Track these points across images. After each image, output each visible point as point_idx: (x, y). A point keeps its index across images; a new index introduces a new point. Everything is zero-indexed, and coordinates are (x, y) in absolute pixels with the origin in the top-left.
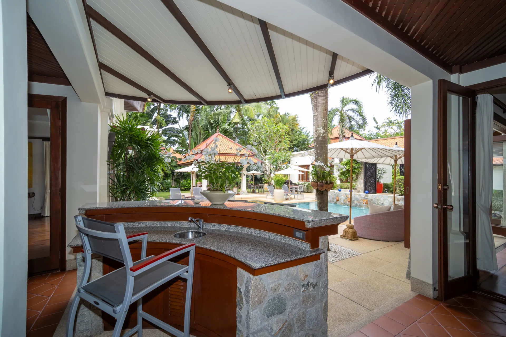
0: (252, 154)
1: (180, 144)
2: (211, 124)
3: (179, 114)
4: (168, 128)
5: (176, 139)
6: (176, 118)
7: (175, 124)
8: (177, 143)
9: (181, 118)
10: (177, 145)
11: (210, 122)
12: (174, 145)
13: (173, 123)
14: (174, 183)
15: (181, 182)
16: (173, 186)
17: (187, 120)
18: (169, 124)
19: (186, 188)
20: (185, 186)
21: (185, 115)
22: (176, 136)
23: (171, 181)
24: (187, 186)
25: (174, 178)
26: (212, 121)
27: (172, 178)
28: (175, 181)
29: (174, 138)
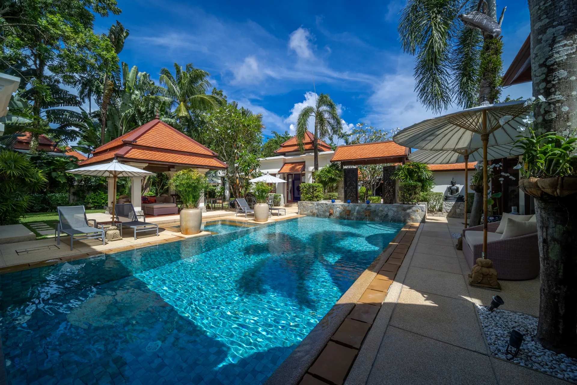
0: (212, 155)
1: (85, 138)
2: (141, 114)
3: (82, 93)
4: (59, 110)
5: (77, 129)
6: (76, 97)
7: (74, 106)
8: (78, 136)
9: (87, 100)
10: (79, 139)
11: (139, 111)
12: (73, 139)
13: (69, 103)
14: (72, 197)
15: (88, 196)
16: (71, 202)
17: (98, 103)
18: (61, 103)
19: (96, 206)
20: (95, 202)
21: (94, 97)
22: (76, 126)
23: (67, 195)
24: (98, 203)
25: (72, 190)
26: (143, 109)
27: (70, 189)
28: (74, 194)
29: (73, 128)
